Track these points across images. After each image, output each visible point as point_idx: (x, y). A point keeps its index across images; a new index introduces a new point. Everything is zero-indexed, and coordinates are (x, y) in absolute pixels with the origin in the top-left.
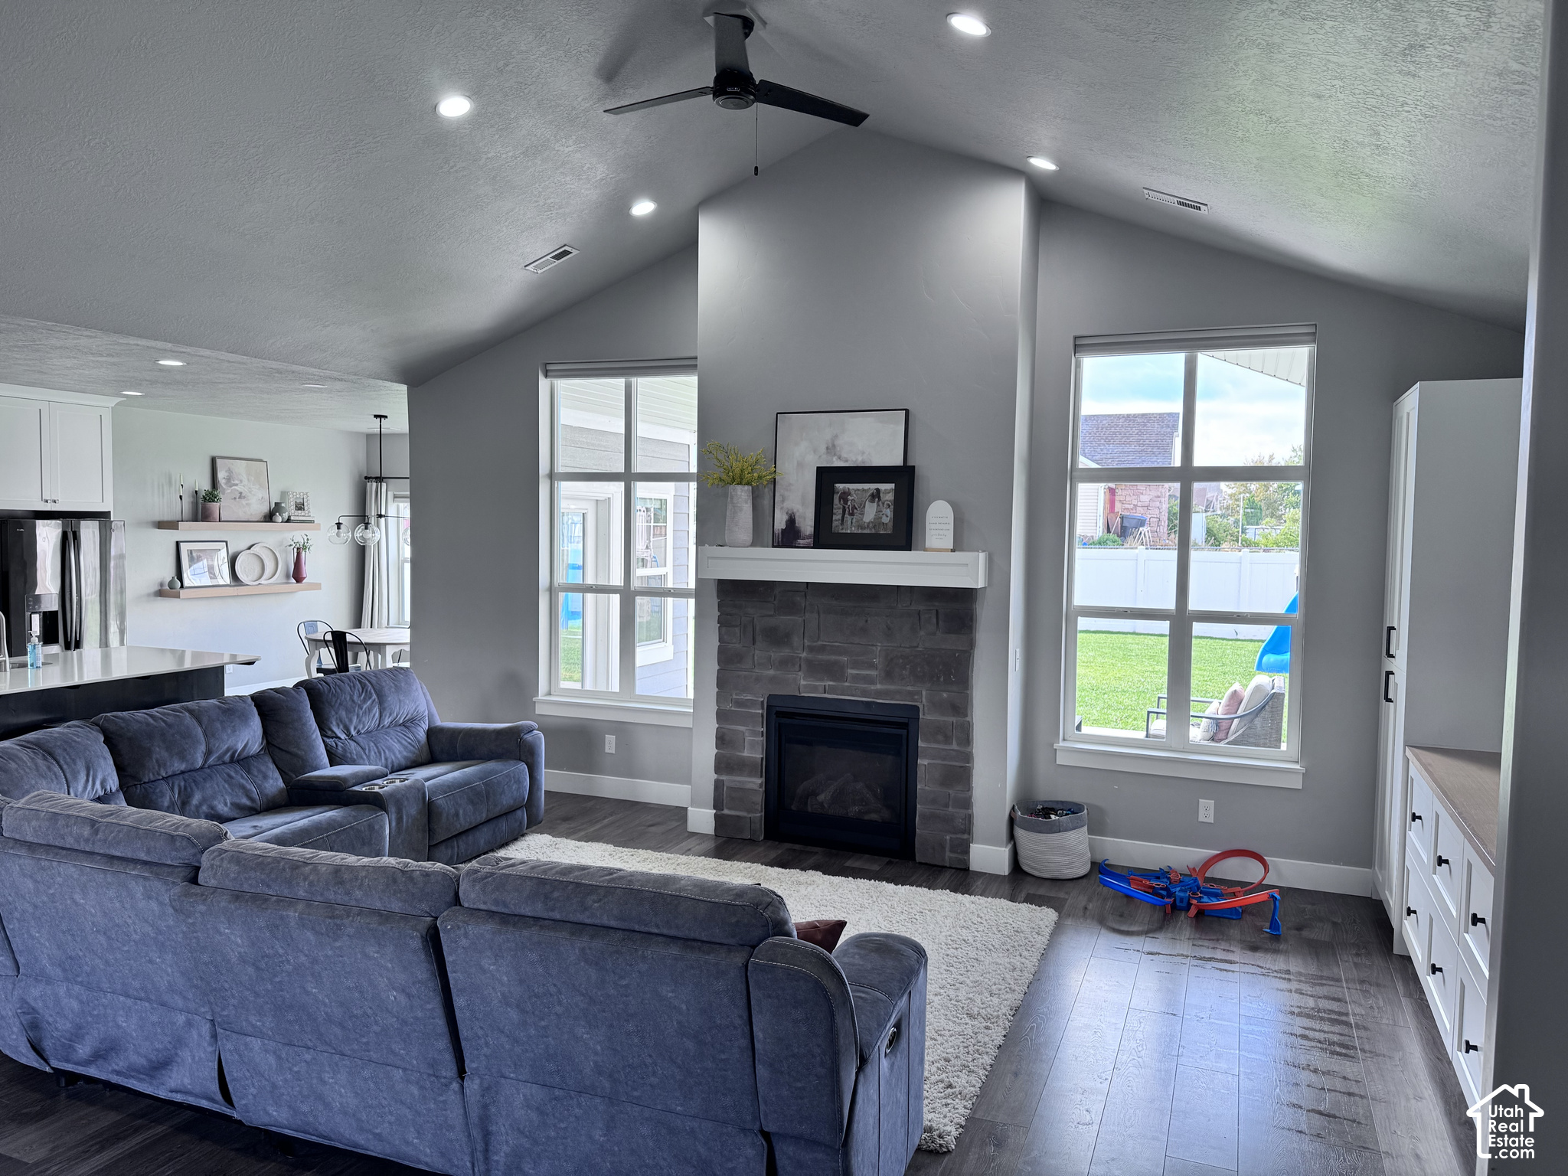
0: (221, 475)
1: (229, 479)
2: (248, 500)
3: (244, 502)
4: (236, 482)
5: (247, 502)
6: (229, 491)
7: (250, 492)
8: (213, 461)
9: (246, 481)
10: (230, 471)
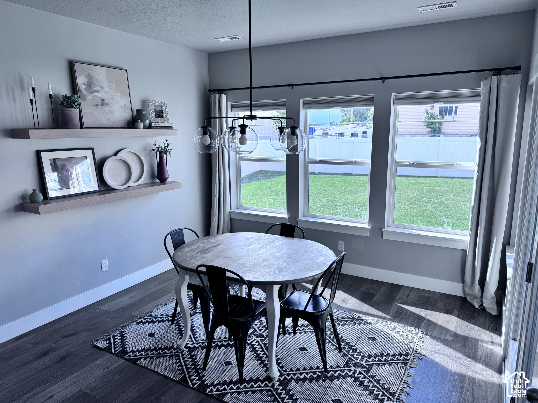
0: (81, 80)
1: (89, 85)
2: (110, 107)
3: (106, 109)
4: (97, 88)
5: (109, 109)
6: (90, 97)
7: (112, 99)
8: (71, 65)
9: (108, 88)
10: (89, 76)
